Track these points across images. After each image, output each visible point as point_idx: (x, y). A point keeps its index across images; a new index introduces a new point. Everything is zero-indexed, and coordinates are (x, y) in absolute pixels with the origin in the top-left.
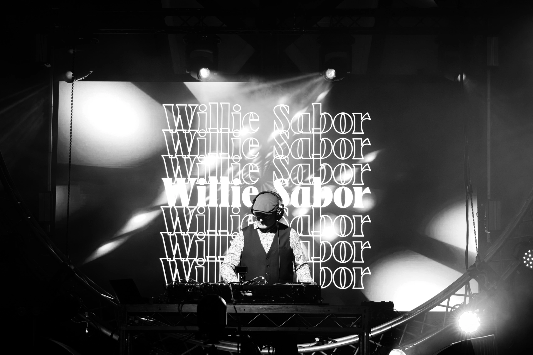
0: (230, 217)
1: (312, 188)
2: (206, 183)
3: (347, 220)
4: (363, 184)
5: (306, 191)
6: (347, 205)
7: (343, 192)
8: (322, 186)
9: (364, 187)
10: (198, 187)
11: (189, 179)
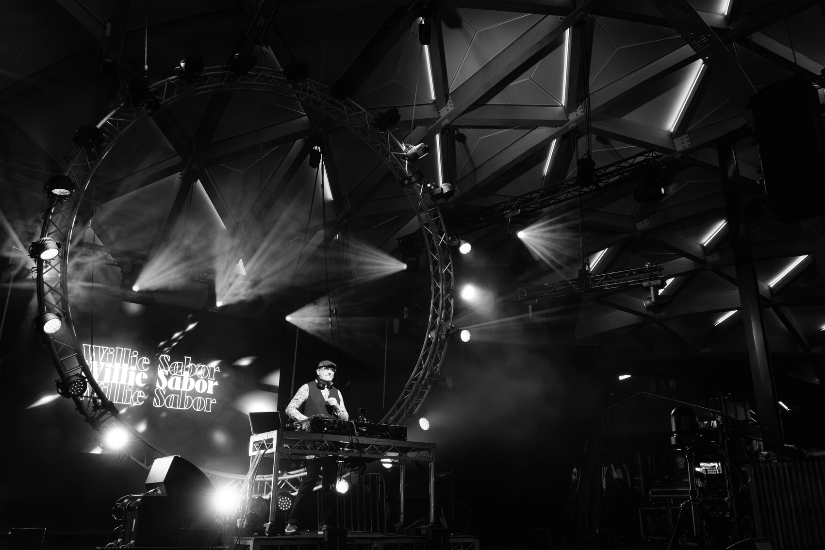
0: (125, 391)
1: (182, 378)
2: (112, 367)
3: (202, 401)
4: (214, 379)
5: (178, 379)
6: (203, 391)
7: (202, 382)
8: (189, 377)
9: (214, 381)
10: (106, 369)
11: (101, 363)
